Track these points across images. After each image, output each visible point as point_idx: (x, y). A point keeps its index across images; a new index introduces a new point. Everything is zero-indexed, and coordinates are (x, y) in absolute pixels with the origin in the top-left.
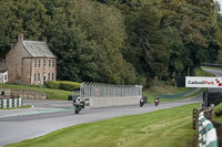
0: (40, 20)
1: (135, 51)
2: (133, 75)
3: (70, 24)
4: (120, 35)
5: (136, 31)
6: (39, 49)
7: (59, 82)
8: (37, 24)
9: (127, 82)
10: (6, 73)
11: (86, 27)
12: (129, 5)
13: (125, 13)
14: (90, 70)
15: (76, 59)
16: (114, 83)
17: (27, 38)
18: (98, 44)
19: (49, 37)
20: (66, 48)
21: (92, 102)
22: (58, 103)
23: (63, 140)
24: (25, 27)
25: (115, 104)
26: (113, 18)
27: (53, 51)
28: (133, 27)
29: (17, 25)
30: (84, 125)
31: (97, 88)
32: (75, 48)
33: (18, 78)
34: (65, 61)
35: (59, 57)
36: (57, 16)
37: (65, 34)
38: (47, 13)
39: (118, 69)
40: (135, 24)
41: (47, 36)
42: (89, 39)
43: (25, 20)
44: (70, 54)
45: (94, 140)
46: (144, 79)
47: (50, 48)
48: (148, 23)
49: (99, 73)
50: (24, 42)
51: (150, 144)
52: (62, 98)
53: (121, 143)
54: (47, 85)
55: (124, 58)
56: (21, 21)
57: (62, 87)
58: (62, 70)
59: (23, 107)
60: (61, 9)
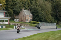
0: (28, 5)
1: (54, 14)
2: (54, 20)
3: (36, 6)
4: (50, 9)
5: (55, 8)
6: (28, 13)
7: (33, 22)
8: (28, 6)
9: (52, 22)
10: (19, 19)
11: (41, 7)
12: (53, 1)
13: (52, 3)
14: (42, 19)
15: (38, 15)
16: (48, 22)
17: (25, 9)
18: (44, 11)
19: (31, 10)
20: (35, 13)
21: (42, 27)
22: (33, 27)
23: (34, 37)
24: (24, 7)
25: (48, 28)
26: (48, 5)
27: (32, 13)
28: (54, 7)
29: (22, 6)
30: (40, 34)
31: (43, 24)
32: (38, 13)
33: (22, 20)
34: (35, 16)
35: (33, 15)
36: (33, 4)
37: (35, 9)
38: (30, 3)
39: (50, 18)
40: (54, 6)
41: (30, 9)
42: (42, 10)
43: (24, 5)
44: (36, 14)
45: (42, 38)
46: (57, 22)
47: (31, 12)
48: (58, 6)
49: (44, 20)
50: (24, 11)
51: (58, 39)
52: (34, 26)
53: (50, 39)
54: (30, 22)
55: (51, 15)
56: (23, 5)
57: (34, 23)
58: (34, 18)
59: (23, 28)
60: (34, 2)
